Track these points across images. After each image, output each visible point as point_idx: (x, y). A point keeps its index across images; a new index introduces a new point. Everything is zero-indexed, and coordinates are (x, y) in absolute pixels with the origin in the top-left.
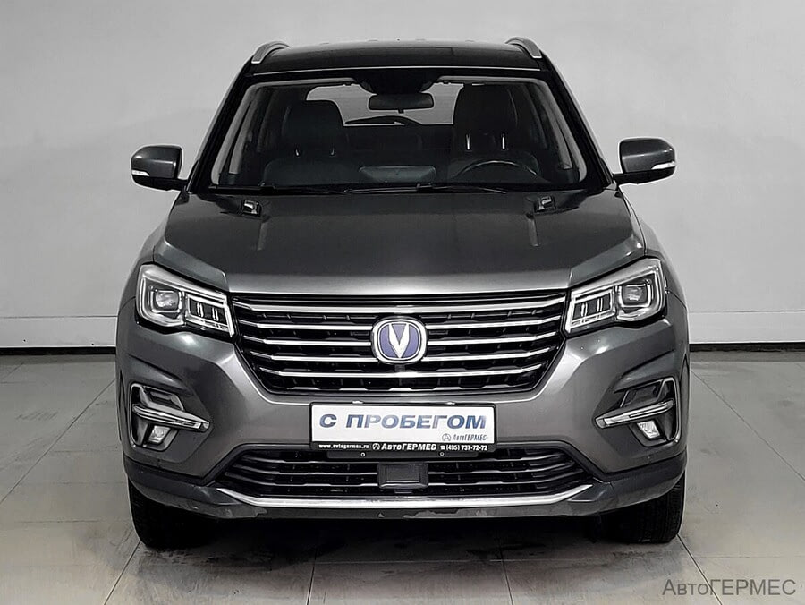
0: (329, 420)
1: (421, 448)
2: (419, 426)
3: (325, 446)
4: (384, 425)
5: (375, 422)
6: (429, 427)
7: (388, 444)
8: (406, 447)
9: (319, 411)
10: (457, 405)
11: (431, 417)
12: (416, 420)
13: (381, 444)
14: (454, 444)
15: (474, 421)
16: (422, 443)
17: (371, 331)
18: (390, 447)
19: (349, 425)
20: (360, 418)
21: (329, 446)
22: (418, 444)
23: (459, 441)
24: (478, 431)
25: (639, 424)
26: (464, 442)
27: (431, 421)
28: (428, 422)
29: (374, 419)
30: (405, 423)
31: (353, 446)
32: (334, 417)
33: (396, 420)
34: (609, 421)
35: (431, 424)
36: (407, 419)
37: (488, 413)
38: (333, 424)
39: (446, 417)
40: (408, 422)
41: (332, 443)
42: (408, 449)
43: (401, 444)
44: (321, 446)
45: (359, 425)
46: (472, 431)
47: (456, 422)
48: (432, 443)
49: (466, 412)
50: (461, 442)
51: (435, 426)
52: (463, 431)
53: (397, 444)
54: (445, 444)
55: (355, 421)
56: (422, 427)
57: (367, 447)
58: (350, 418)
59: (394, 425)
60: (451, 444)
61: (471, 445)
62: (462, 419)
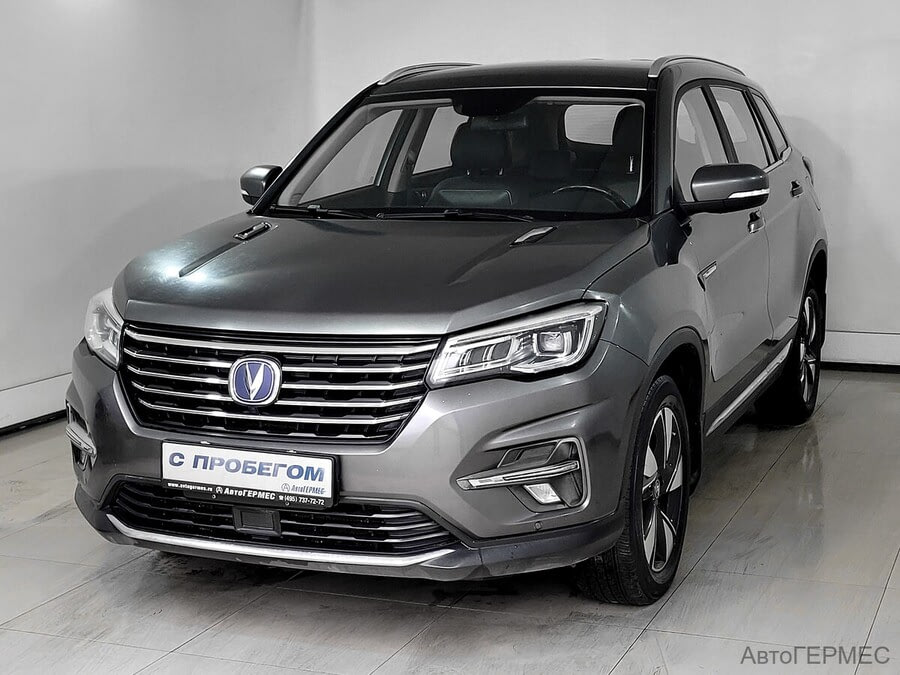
0: (177, 460)
1: (261, 495)
2: (260, 473)
3: (173, 485)
4: (228, 468)
5: (219, 465)
6: (269, 474)
7: (230, 488)
8: (247, 493)
9: (169, 449)
10: (299, 454)
11: (271, 464)
12: (257, 466)
13: (224, 488)
14: (293, 495)
15: (312, 473)
16: (262, 491)
17: (229, 369)
18: (232, 492)
19: (195, 466)
20: (206, 459)
21: (177, 485)
22: (258, 491)
23: (297, 493)
24: (316, 484)
25: (527, 487)
26: (302, 493)
27: (272, 468)
28: (268, 469)
29: (217, 462)
30: (247, 468)
31: (199, 488)
32: (182, 457)
33: (238, 464)
34: (475, 483)
35: (271, 471)
36: (249, 465)
37: (326, 465)
38: (181, 463)
39: (285, 466)
40: (250, 467)
41: (180, 482)
42: (249, 495)
43: (242, 489)
44: (169, 484)
45: (205, 467)
46: (310, 483)
47: (295, 472)
48: (271, 492)
49: (305, 462)
50: (300, 493)
51: (275, 475)
52: (301, 482)
53: (239, 489)
54: (283, 494)
55: (201, 462)
56: (262, 474)
57: (211, 489)
58: (197, 458)
59: (236, 470)
60: (290, 495)
61: (309, 497)
62: (300, 469)
